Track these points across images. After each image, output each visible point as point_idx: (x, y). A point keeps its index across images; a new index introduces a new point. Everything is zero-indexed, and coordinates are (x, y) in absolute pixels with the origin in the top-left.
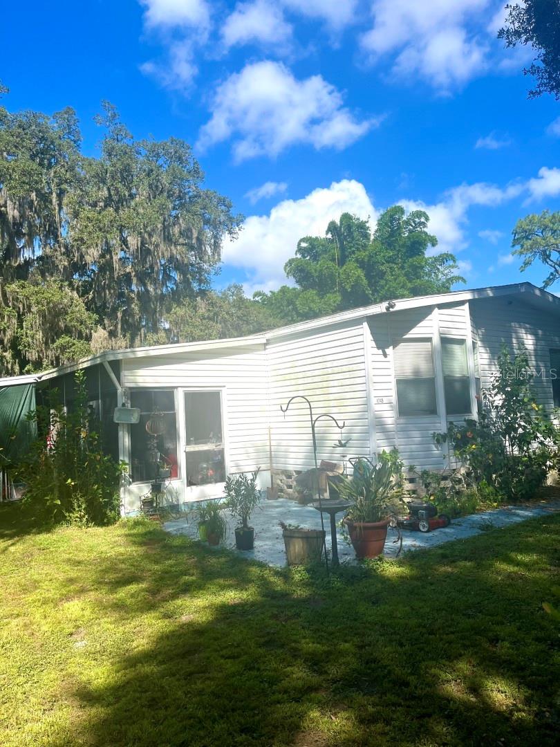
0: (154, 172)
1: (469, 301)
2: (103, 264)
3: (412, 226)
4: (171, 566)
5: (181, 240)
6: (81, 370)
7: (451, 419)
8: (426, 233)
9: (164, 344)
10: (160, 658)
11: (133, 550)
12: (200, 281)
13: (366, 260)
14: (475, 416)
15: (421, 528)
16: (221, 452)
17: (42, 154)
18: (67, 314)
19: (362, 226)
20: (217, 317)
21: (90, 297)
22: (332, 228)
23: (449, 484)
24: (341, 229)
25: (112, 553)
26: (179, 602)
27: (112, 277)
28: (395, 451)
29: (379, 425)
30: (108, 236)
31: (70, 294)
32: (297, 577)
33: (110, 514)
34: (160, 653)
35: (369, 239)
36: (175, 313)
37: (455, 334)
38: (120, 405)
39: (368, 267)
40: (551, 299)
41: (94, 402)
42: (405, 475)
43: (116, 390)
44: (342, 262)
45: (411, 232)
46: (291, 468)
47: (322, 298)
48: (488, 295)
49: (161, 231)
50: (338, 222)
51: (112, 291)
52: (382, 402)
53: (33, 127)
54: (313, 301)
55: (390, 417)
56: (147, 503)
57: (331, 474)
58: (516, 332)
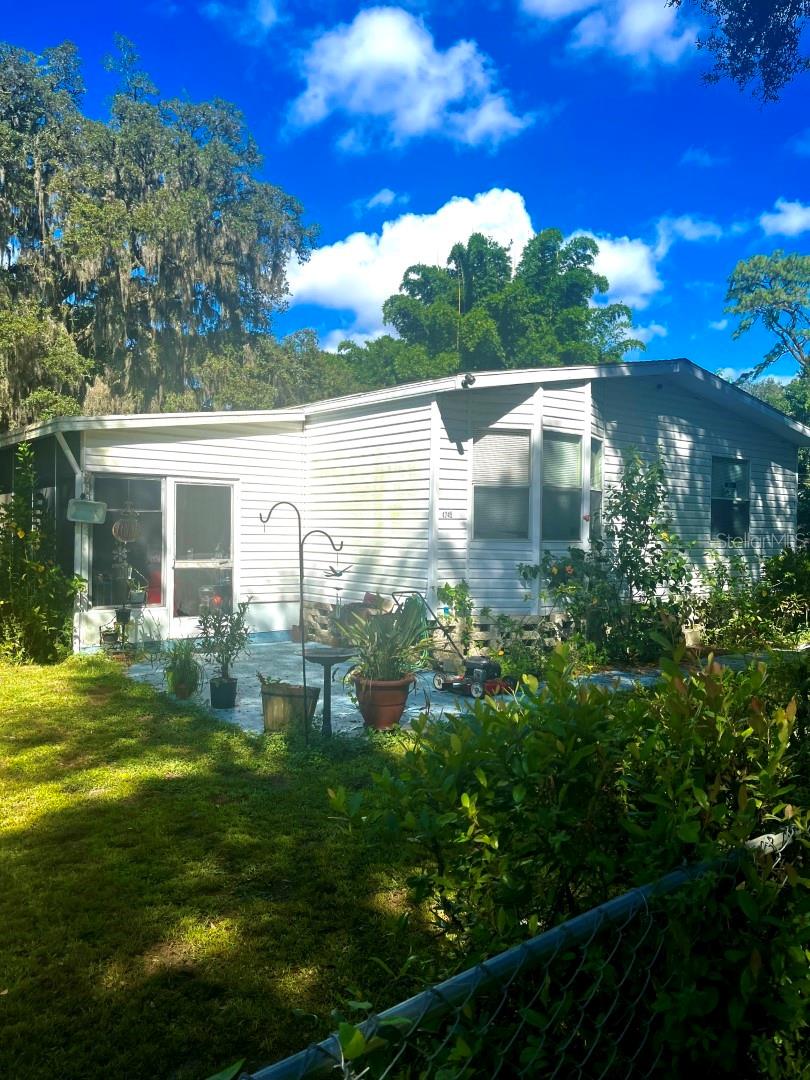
0: (186, 150)
1: (592, 380)
2: (106, 285)
3: (573, 259)
4: (111, 724)
5: (226, 258)
6: (28, 441)
7: (548, 546)
8: (589, 272)
9: (191, 410)
10: (28, 841)
11: (71, 700)
12: (256, 320)
13: (501, 307)
14: (585, 544)
15: (474, 693)
16: (229, 573)
17: (22, 110)
18: (46, 356)
19: (500, 255)
20: (272, 377)
21: (87, 332)
22: (457, 254)
23: (534, 635)
24: (468, 257)
25: (39, 702)
26: (95, 772)
27: (118, 306)
28: (463, 587)
29: (443, 550)
30: (113, 242)
31: (54, 326)
32: (271, 748)
33: (59, 647)
34: (32, 834)
35: (509, 275)
36: (210, 366)
37: (566, 427)
38: (78, 495)
39: (504, 317)
40: (718, 385)
41: (49, 489)
42: (474, 619)
43: (74, 474)
44: (467, 307)
45: (571, 268)
46: (328, 601)
47: (431, 359)
48: (622, 372)
49: (192, 241)
50: (465, 245)
51: (117, 327)
52: (448, 516)
53: (11, 69)
54: (418, 362)
55: (460, 540)
56: (109, 637)
57: (373, 612)
58: (665, 430)
